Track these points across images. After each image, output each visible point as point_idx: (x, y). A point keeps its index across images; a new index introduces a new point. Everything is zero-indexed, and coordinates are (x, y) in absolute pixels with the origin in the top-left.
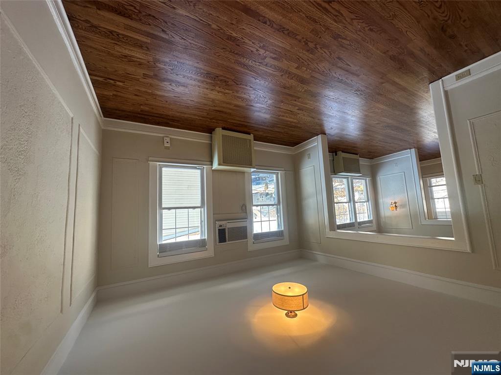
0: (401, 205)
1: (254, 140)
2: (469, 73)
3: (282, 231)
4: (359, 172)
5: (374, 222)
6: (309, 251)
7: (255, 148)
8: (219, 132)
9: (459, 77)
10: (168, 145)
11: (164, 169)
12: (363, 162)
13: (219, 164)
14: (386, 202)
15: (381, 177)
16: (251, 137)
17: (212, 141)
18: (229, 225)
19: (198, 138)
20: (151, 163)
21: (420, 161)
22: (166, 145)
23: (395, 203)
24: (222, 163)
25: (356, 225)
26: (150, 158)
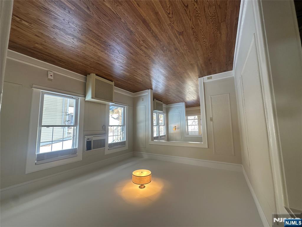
0: (178, 128)
1: (115, 86)
2: (211, 78)
3: (125, 142)
4: (162, 110)
5: (166, 136)
6: (139, 152)
7: (115, 91)
8: (93, 77)
9: (208, 78)
10: (52, 78)
11: (45, 96)
12: (164, 106)
13: (92, 98)
14: (172, 126)
15: (170, 114)
16: (113, 83)
17: (86, 81)
18: (94, 138)
19: (77, 77)
20: (34, 89)
21: (186, 108)
22: (50, 77)
23: (175, 127)
24: (94, 97)
25: (159, 137)
26: (34, 86)
